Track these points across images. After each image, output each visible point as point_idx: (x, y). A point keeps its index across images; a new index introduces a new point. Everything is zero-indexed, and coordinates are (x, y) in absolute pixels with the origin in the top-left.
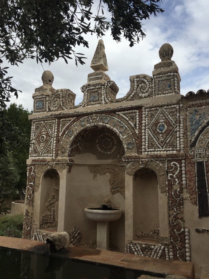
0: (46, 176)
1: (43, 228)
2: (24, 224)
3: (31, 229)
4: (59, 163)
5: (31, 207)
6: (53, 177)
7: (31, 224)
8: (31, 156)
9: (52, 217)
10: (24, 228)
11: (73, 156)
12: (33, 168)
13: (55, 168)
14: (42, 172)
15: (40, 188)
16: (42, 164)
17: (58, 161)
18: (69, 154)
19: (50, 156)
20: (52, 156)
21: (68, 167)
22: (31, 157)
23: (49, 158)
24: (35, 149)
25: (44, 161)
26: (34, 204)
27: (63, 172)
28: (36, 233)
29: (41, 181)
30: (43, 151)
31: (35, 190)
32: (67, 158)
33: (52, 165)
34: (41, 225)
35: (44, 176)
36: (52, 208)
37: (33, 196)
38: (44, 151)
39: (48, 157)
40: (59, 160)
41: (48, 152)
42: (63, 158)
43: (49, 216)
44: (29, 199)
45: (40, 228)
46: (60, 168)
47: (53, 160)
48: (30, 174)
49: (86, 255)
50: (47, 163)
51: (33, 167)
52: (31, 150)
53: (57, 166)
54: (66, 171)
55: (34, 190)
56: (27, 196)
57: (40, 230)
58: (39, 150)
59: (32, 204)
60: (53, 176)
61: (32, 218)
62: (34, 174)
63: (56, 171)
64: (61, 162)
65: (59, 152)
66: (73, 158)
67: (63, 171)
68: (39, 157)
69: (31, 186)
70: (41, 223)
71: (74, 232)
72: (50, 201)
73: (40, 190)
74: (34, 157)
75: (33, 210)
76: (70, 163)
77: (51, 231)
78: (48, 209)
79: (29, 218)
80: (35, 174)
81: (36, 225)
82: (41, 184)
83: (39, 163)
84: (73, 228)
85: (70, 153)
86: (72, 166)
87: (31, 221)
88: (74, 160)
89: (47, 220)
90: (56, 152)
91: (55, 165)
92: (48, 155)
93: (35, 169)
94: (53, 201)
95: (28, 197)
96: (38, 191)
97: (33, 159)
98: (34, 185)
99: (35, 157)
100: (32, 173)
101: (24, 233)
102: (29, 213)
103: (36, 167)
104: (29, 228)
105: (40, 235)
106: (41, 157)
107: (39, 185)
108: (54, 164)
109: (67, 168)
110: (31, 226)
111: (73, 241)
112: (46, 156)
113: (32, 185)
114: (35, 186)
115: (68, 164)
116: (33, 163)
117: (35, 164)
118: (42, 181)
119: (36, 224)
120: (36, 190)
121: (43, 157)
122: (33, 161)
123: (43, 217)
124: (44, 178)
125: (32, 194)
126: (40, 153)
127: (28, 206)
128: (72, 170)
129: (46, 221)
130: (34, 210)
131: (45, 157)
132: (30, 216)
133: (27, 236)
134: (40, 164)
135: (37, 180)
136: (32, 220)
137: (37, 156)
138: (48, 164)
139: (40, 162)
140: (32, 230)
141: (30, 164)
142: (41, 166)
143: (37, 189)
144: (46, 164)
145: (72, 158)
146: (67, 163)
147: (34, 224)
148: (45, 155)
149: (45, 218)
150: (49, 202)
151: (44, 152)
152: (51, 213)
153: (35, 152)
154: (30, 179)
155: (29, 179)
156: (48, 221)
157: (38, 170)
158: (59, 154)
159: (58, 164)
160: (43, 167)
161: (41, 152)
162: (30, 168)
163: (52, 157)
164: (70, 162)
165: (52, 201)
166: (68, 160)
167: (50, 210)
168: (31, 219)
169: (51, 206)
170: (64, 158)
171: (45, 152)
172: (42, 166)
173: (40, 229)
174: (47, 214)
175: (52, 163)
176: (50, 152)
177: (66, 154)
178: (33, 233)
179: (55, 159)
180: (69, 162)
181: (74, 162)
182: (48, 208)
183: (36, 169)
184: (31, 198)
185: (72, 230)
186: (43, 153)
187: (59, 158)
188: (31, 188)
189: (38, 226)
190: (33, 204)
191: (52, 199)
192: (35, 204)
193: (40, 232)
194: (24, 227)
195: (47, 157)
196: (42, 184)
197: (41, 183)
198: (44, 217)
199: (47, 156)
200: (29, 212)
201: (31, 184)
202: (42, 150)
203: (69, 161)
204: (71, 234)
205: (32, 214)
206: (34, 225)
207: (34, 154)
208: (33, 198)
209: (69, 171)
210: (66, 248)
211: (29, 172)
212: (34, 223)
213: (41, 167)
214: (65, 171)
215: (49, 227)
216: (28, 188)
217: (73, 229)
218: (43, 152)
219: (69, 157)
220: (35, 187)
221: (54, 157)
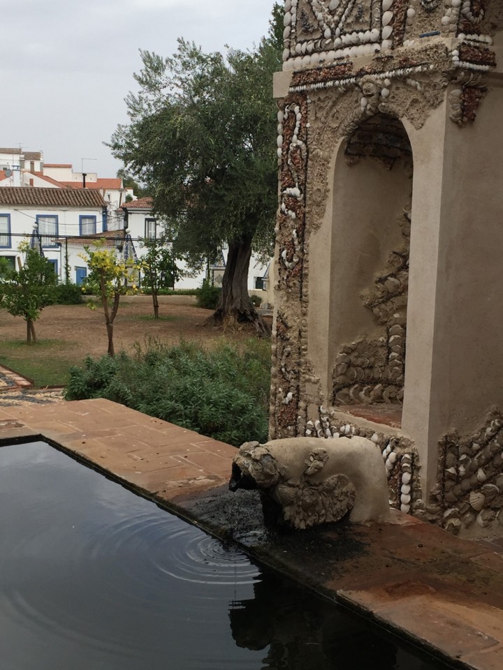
0: (360, 155)
1: (352, 403)
2: (275, 376)
3: (297, 397)
4: (408, 76)
5: (297, 303)
6: (396, 158)
7: (297, 378)
8: (290, 56)
9: (394, 358)
10: (275, 394)
11: (494, 27)
12: (299, 116)
13: (393, 107)
14: (334, 131)
15: (326, 214)
16: (335, 87)
17: (405, 63)
18: (461, 15)
19: (370, 42)
20: (379, 41)
21: (457, 92)
22: (291, 60)
23: (361, 55)
24: (303, 15)
25: (339, 71)
26: (306, 286)
27: (427, 123)
28: (318, 422)
29: (330, 176)
30: (336, 18)
31: (307, 220)
32: (447, 41)
33: (374, 91)
34: (337, 389)
35: (346, 153)
36: (396, 316)
37: (302, 250)
38: (343, 17)
39: (361, 47)
40: (406, 60)
41: (357, 18)
42: (425, 44)
43: (382, 352)
44: (287, 263)
45: (334, 402)
46: (415, 101)
47: (382, 62)
48: (289, 144)
49: (441, 590)
50: (353, 80)
51: (297, 109)
52: (290, 24)
53: (402, 93)
54: (444, 120)
55: (304, 224)
56: (281, 251)
57: (333, 410)
58: (320, 15)
59: (297, 289)
60: (399, 153)
61: (300, 352)
62: (303, 146)
63: (397, 119)
64: (419, 69)
65: (411, 12)
66: (488, 39)
67: (427, 116)
68: (323, 55)
69: (294, 204)
70: (339, 379)
71: (492, 438)
72: (386, 279)
73: (327, 222)
74: (303, 55)
75: (305, 314)
76: (471, 70)
77: (375, 421)
78: (378, 318)
79: (288, 349)
80: (305, 142)
81: (316, 383)
82: (331, 195)
83: (321, 85)
84: (487, 418)
85: (466, 9)
86: (484, 90)
87: (299, 364)
88: (492, 49)
89: (371, 367)
90: (395, 15)
91: (389, 87)
92: (361, 34)
93: (305, 119)
94: (396, 281)
95: (284, 253)
96: (323, 227)
97: (298, 69)
98: (305, 198)
99: (307, 58)
100: (296, 141)
101: (274, 415)
102: (287, 328)
103: (311, 107)
104: (290, 395)
105: (331, 430)
106: (332, 54)
107: (325, 197)
108: (387, 82)
109: (450, 101)
110: (298, 388)
111: (487, 481)
112: (351, 45)
113: (295, 197)
114: (309, 202)
115: (452, 76)
116: (298, 89)
117: (303, 94)
118: (336, 180)
119: (318, 381)
120: (312, 224)
121: (339, 53)
122: (300, 76)
123: (349, 351)
124: (350, 165)
125: (296, 242)
126: (328, 33)
127: (285, 298)
128: (485, 114)
129: (367, 371)
130: (308, 318)
131: (347, 51)
132: (291, 344)
133: (285, 427)
134: (325, 89)
135: (313, 172)
136: (302, 360)
137: (313, 51)
138: (356, 85)
139: (325, 80)
140: (302, 404)
141: (285, 95)
142: (331, 104)
143: (316, 218)
144: (349, 89)
145: (481, 38)
146: (446, 67)
147: (309, 381)
148: (347, 39)
149: (360, 360)
150: (379, 285)
151: (341, 25)
152: (392, 339)
153: (306, 31)
154: (289, 170)
155: (286, 169)
156: (377, 374)
157: (320, 125)
158: (409, 21)
159: (403, 79)
160: (338, 107)
161: (328, 24)
162: (286, 116)
163: (376, 46)
164: (467, 65)
165: (392, 279)
166: (455, 52)
167: (384, 323)
168: (295, 356)
169: (389, 303)
170: (435, 40)
171: (349, 25)
172: (335, 104)
173: (333, 405)
174: (369, 340)
175: (374, 77)
176: (367, 18)
177: (445, 19)
178: (306, 418)
179: (388, 52)
180: (457, 63)
181: (494, 65)
182: (376, 310)
183: (311, 117)
184: (295, 260)
185: (484, 430)
186: (338, 31)
187: (410, 44)
188: (293, 215)
189: (325, 393)
190: (304, 290)
191: (393, 270)
192: (309, 290)
193: (331, 417)
194: (272, 388)
195: (354, 48)
196: (336, 191)
197: (330, 187)
198: (356, 354)
199: (357, 44)
200: (289, 324)
201: (290, 195)
202: (332, 13)
203: (461, 58)
204: (475, 446)
205: (300, 332)
206: (307, 384)
207: (302, 43)
208: (301, 261)
209: (465, 117)
210: (358, 524)
211: (283, 136)
212: (307, 377)
213: (331, 109)
214: (438, 118)
215: (379, 399)
216: (282, 212)
217: (489, 422)
218: (337, 23)
219: (461, 36)
220: (307, 209)
221: (386, 43)
